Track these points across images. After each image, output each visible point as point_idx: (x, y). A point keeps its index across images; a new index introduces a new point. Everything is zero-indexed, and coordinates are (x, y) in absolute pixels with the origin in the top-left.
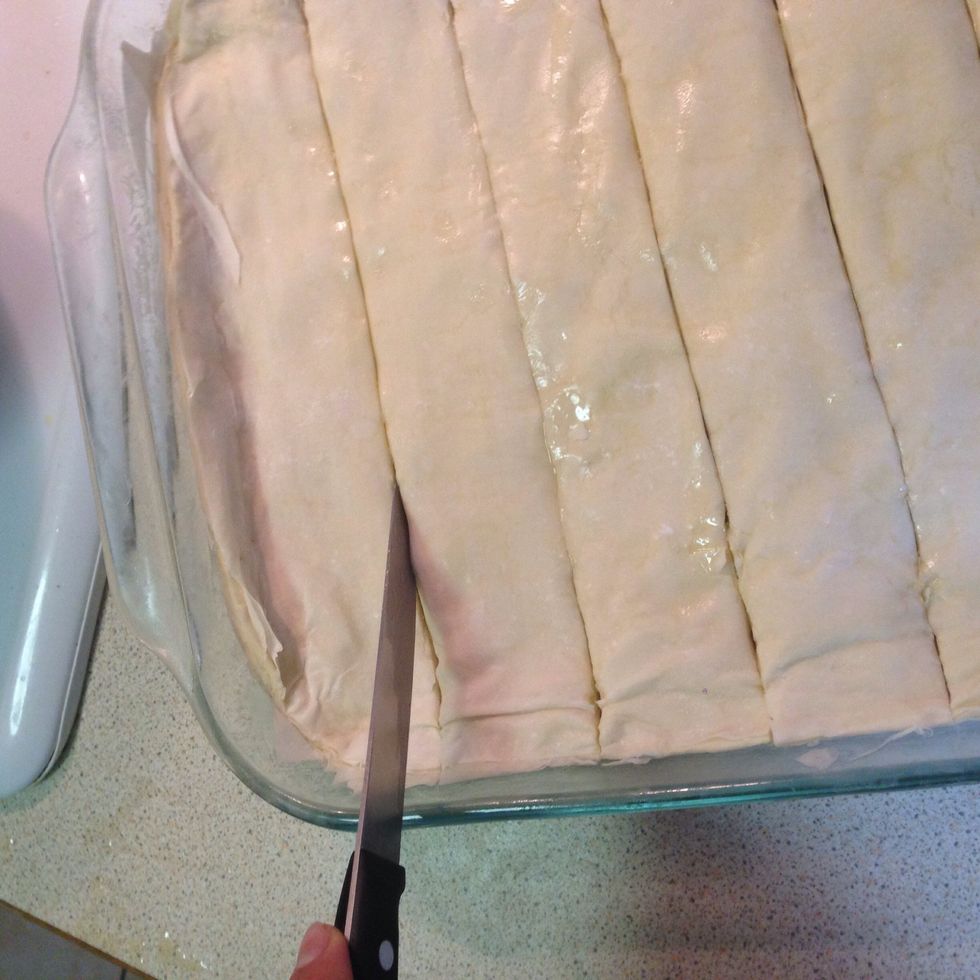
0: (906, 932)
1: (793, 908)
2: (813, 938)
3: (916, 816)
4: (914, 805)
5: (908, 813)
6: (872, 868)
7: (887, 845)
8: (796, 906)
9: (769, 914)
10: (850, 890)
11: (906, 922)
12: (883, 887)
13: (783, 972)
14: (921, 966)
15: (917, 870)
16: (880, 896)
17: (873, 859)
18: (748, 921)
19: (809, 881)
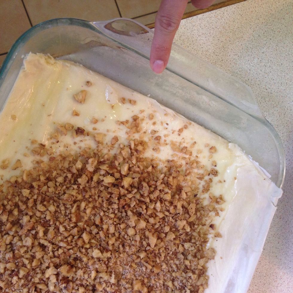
0: (265, 101)
1: (284, 89)
2: (278, 86)
3: (278, 126)
4: (279, 128)
5: (279, 125)
6: (278, 109)
7: (278, 116)
8: (284, 90)
9: (287, 84)
10: (278, 101)
11: (267, 104)
12: (274, 107)
13: (278, 74)
14: (259, 97)
15: (271, 115)
16: (273, 105)
17: (279, 111)
18: (289, 79)
19: (285, 97)
